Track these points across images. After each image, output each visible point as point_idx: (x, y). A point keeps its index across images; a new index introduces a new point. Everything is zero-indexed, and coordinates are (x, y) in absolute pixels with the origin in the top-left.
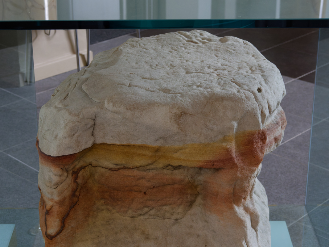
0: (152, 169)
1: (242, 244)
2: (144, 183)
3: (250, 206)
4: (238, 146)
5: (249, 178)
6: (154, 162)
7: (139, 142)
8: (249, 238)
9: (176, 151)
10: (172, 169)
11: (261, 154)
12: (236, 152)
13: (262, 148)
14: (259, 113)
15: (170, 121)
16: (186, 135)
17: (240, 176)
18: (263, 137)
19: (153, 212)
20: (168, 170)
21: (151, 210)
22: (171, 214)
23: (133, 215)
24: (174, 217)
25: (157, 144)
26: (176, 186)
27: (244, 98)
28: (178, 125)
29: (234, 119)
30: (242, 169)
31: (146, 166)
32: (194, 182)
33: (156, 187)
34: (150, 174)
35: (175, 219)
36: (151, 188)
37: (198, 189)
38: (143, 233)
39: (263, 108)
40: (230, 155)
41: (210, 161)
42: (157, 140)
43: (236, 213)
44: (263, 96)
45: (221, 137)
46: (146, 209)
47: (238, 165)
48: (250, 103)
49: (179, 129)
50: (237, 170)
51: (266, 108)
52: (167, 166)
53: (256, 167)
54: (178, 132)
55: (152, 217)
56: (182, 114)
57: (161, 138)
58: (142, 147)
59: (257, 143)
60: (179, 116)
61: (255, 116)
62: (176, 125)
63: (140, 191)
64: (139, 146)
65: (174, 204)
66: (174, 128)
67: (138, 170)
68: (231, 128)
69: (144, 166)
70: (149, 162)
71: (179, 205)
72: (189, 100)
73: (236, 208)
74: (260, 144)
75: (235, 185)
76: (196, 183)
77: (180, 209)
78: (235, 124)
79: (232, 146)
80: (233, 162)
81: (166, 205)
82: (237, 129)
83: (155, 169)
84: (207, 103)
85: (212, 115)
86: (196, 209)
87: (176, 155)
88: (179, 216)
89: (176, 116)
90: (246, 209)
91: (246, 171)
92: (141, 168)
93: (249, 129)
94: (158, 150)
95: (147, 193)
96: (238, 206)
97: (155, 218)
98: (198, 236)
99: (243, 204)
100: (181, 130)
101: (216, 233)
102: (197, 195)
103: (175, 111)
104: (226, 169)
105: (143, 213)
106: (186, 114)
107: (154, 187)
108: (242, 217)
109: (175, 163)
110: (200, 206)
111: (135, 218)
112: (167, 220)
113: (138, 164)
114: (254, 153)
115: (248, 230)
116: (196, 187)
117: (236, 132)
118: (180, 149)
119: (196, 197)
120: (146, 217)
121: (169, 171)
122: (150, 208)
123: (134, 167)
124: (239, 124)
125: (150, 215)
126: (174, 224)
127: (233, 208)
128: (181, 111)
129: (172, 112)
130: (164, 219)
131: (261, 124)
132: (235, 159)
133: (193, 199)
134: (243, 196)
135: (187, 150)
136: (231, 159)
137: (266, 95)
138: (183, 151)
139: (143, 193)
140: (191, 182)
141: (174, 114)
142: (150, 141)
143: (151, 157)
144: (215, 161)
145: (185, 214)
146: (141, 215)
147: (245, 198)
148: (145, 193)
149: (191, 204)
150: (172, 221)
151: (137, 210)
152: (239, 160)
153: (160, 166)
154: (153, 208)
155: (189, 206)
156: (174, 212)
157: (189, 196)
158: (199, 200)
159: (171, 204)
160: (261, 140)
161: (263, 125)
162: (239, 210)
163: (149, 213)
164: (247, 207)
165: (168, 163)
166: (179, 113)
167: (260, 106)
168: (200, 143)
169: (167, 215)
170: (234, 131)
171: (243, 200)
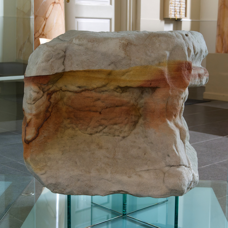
0: (106, 91)
1: (172, 148)
2: (99, 103)
3: (180, 123)
4: (169, 71)
5: (178, 97)
6: (107, 84)
7: (96, 68)
8: (178, 144)
9: (124, 74)
10: (121, 92)
11: (187, 80)
12: (168, 75)
13: (188, 76)
14: (186, 49)
15: (119, 49)
16: (131, 60)
17: (171, 94)
18: (189, 67)
19: (106, 130)
20: (118, 92)
21: (105, 128)
22: (120, 132)
23: (92, 133)
24: (122, 135)
25: (110, 68)
26: (124, 108)
27: (175, 35)
28: (125, 51)
29: (167, 50)
30: (173, 89)
31: (101, 87)
32: (137, 105)
33: (109, 107)
34: (104, 95)
35: (123, 136)
36: (105, 109)
37: (140, 111)
38: (98, 145)
39: (189, 46)
40: (164, 76)
41: (148, 81)
42: (109, 65)
43: (169, 125)
44: (189, 39)
45: (157, 62)
46: (101, 128)
47: (170, 85)
48: (179, 40)
49: (125, 54)
50: (169, 89)
51: (191, 47)
52: (117, 88)
53: (183, 89)
54: (125, 57)
55: (105, 134)
56: (128, 44)
57: (112, 63)
58: (99, 71)
59: (184, 71)
60: (126, 45)
61: (183, 49)
62: (124, 52)
63: (96, 111)
64: (96, 71)
65: (122, 123)
66: (122, 54)
67: (95, 91)
68: (164, 56)
69: (100, 88)
70: (104, 83)
71: (126, 124)
72: (134, 36)
73: (169, 122)
74: (187, 73)
75: (167, 102)
76: (139, 106)
77: (126, 129)
78: (168, 53)
79: (165, 69)
80: (166, 82)
81: (116, 124)
82: (169, 57)
83: (108, 91)
84: (147, 38)
85: (150, 46)
86: (139, 129)
87: (123, 78)
88: (126, 134)
89: (124, 45)
90: (177, 125)
91: (176, 91)
92: (97, 89)
93: (178, 59)
94: (110, 73)
95: (101, 112)
96: (170, 121)
97: (107, 136)
98: (140, 148)
99: (174, 120)
100: (127, 56)
101: (153, 144)
102: (140, 116)
103: (123, 42)
104: (160, 88)
105: (98, 131)
106: (131, 44)
107: (107, 108)
108: (172, 128)
109: (123, 85)
110: (142, 125)
111: (93, 135)
112: (116, 137)
113: (95, 86)
114: (182, 78)
115: (177, 138)
116: (139, 109)
117: (169, 60)
118: (127, 72)
119: (139, 119)
120: (101, 134)
121: (118, 94)
122: (104, 126)
123: (92, 89)
124: (171, 54)
125: (104, 133)
126: (121, 140)
127: (165, 121)
128: (127, 42)
129: (120, 42)
130: (114, 136)
131: (188, 57)
132: (168, 81)
133: (136, 119)
134: (174, 113)
135: (131, 73)
136: (164, 79)
137: (192, 39)
138: (128, 73)
139: (99, 113)
140: (134, 104)
141: (122, 44)
142: (104, 66)
143: (105, 79)
144: (152, 81)
145: (130, 133)
146: (97, 132)
147: (175, 116)
148: (100, 113)
149: (135, 124)
150: (120, 138)
151: (94, 127)
152: (170, 81)
153: (112, 88)
154: (106, 126)
155: (134, 125)
156: (122, 131)
157: (133, 117)
158: (141, 121)
159: (119, 123)
160: (187, 69)
161: (189, 58)
162: (171, 124)
163: (103, 131)
164: (177, 123)
165: (118, 85)
166: (126, 43)
167: (187, 44)
168: (141, 65)
169: (117, 133)
170: (167, 58)
171: (174, 117)
